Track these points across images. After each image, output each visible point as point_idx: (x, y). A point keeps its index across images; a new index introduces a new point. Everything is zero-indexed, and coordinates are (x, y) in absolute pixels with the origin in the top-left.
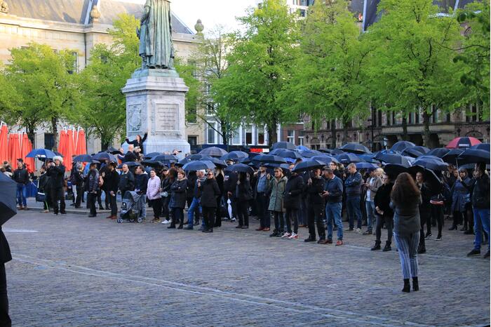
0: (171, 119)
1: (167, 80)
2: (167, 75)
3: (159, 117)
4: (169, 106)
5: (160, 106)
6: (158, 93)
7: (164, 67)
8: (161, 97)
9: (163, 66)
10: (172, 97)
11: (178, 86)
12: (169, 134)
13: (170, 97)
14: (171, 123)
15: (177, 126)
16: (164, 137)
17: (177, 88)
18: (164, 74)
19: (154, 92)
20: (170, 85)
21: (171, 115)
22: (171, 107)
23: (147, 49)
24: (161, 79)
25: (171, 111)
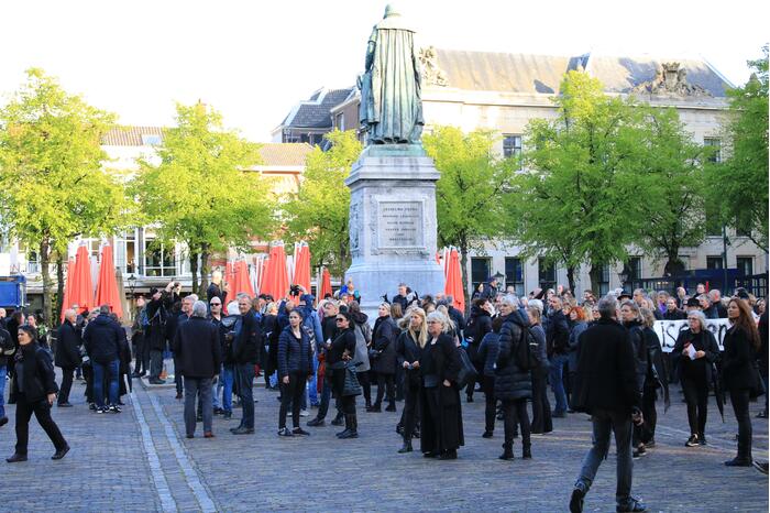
0: (408, 226)
1: (401, 161)
2: (403, 153)
3: (383, 223)
4: (403, 206)
5: (387, 206)
6: (384, 184)
7: (399, 141)
8: (389, 191)
9: (397, 138)
10: (412, 189)
11: (421, 170)
12: (405, 252)
13: (407, 190)
14: (408, 235)
15: (418, 239)
16: (397, 258)
17: (418, 174)
18: (398, 153)
19: (377, 183)
20: (407, 170)
21: (409, 220)
22: (409, 206)
23: (370, 112)
24: (389, 162)
25: (408, 213)
